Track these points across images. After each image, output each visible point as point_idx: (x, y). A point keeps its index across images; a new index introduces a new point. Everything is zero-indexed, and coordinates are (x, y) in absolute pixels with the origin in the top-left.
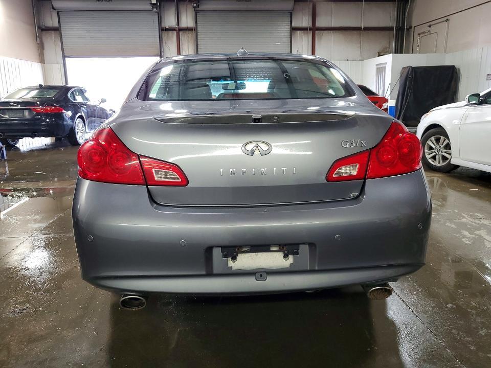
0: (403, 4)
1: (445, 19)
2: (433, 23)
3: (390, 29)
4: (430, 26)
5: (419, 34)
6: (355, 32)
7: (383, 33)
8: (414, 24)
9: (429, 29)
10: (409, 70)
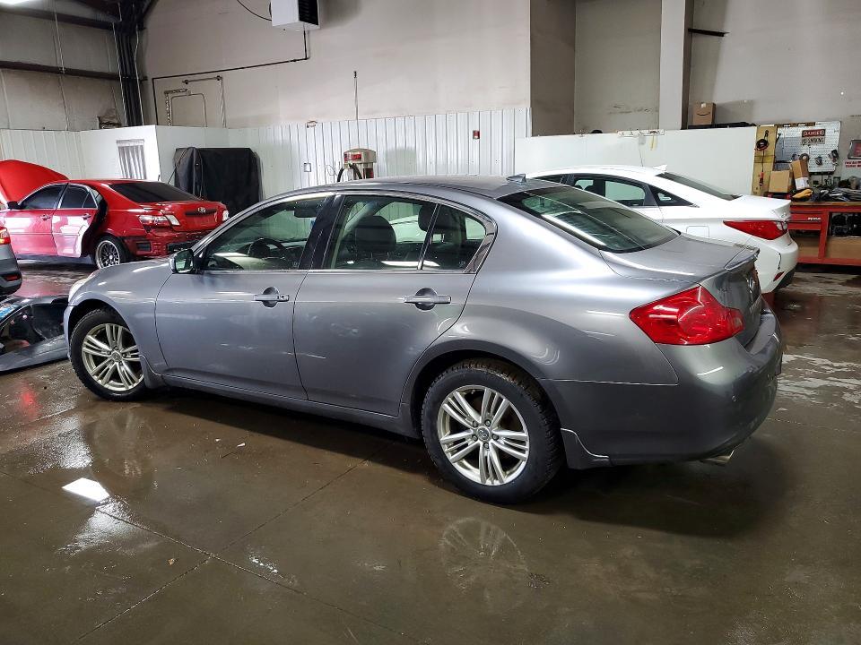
0: (126, 37)
1: (216, 75)
2: (191, 78)
3: (111, 77)
4: (186, 82)
5: (167, 93)
6: (48, 76)
7: (99, 82)
8: (150, 74)
9: (185, 86)
10: (192, 155)
